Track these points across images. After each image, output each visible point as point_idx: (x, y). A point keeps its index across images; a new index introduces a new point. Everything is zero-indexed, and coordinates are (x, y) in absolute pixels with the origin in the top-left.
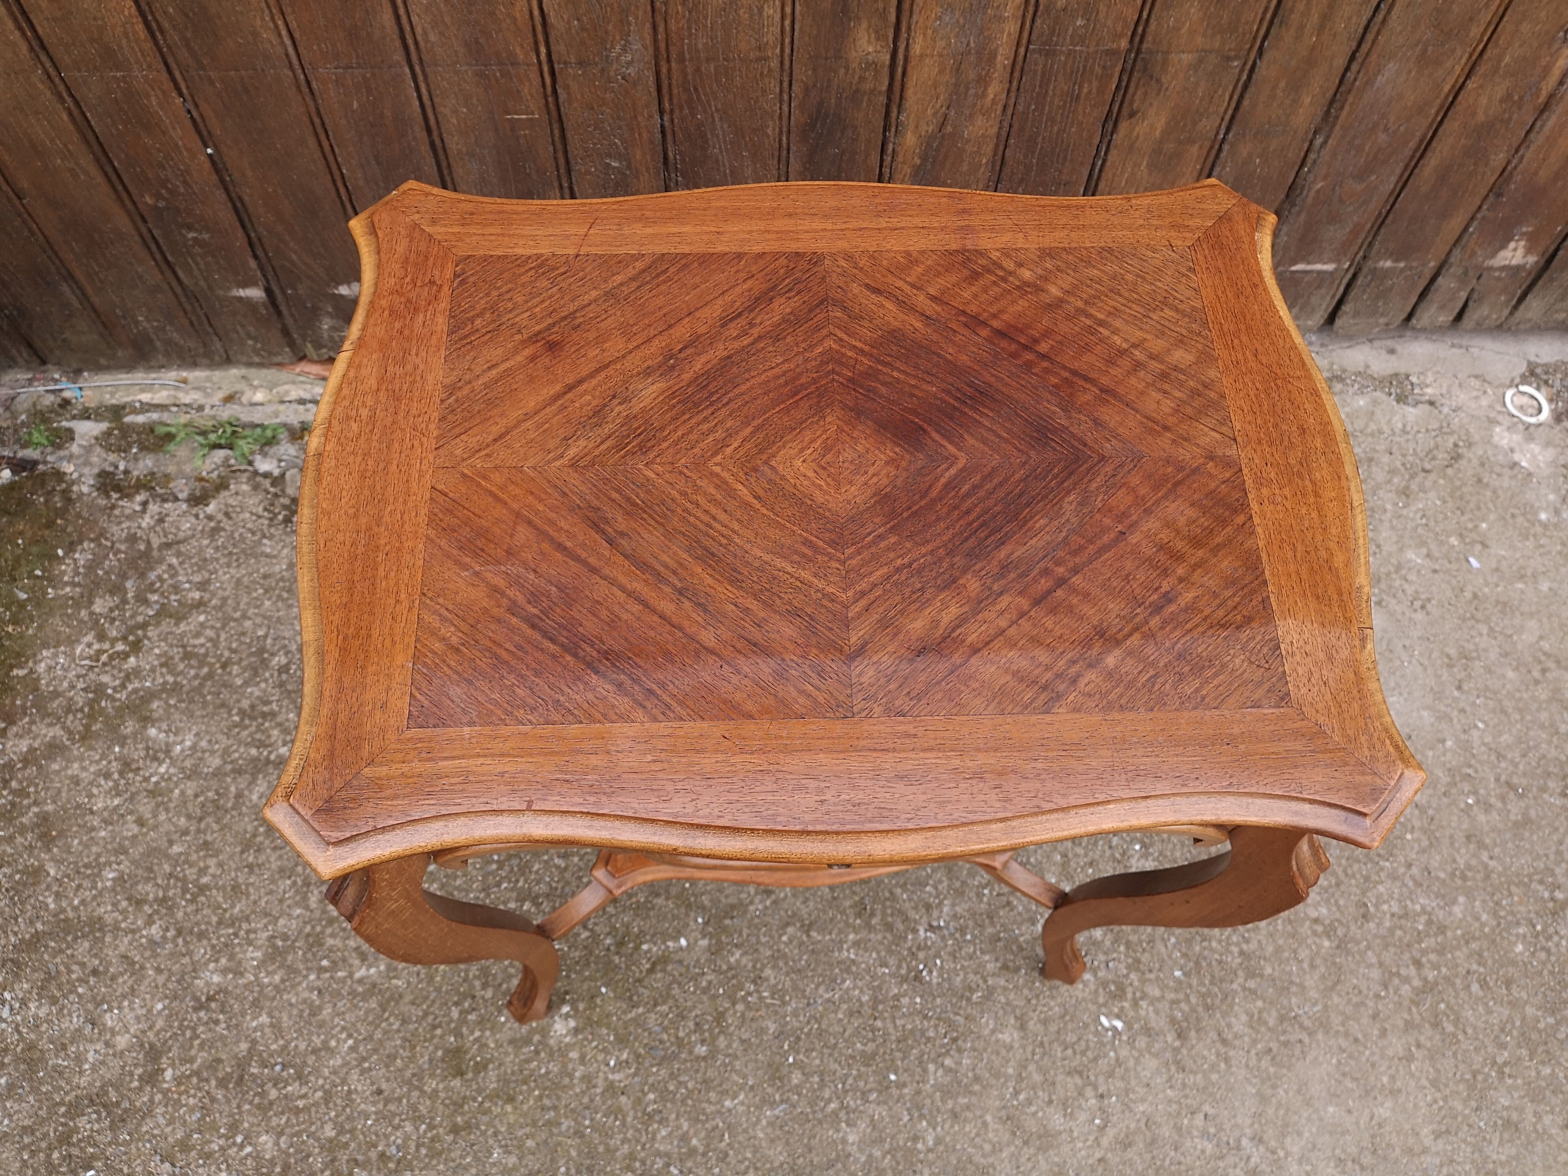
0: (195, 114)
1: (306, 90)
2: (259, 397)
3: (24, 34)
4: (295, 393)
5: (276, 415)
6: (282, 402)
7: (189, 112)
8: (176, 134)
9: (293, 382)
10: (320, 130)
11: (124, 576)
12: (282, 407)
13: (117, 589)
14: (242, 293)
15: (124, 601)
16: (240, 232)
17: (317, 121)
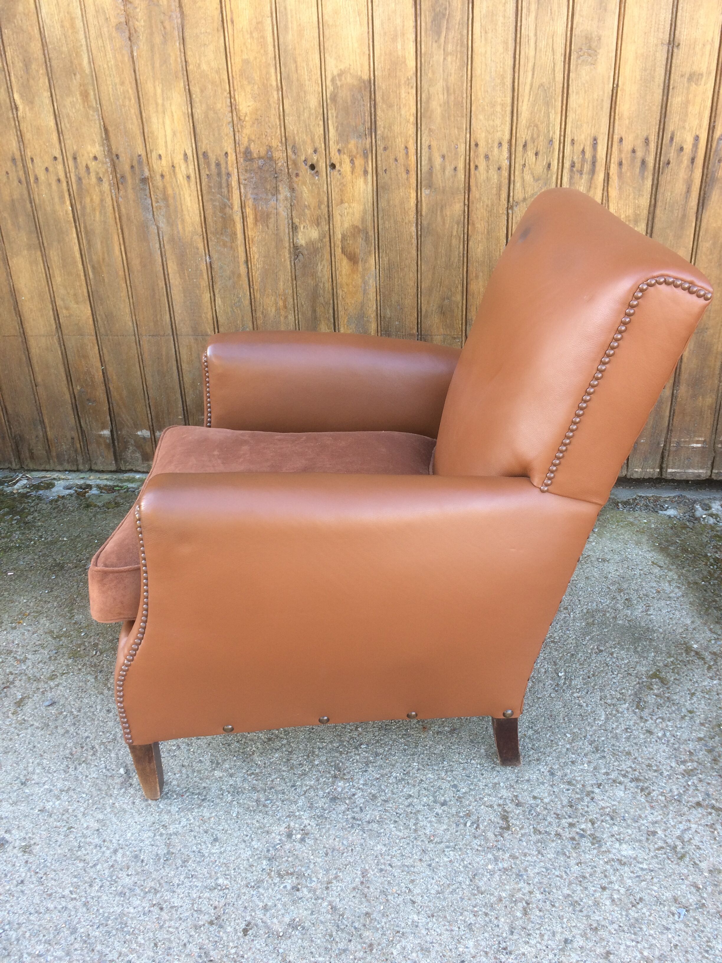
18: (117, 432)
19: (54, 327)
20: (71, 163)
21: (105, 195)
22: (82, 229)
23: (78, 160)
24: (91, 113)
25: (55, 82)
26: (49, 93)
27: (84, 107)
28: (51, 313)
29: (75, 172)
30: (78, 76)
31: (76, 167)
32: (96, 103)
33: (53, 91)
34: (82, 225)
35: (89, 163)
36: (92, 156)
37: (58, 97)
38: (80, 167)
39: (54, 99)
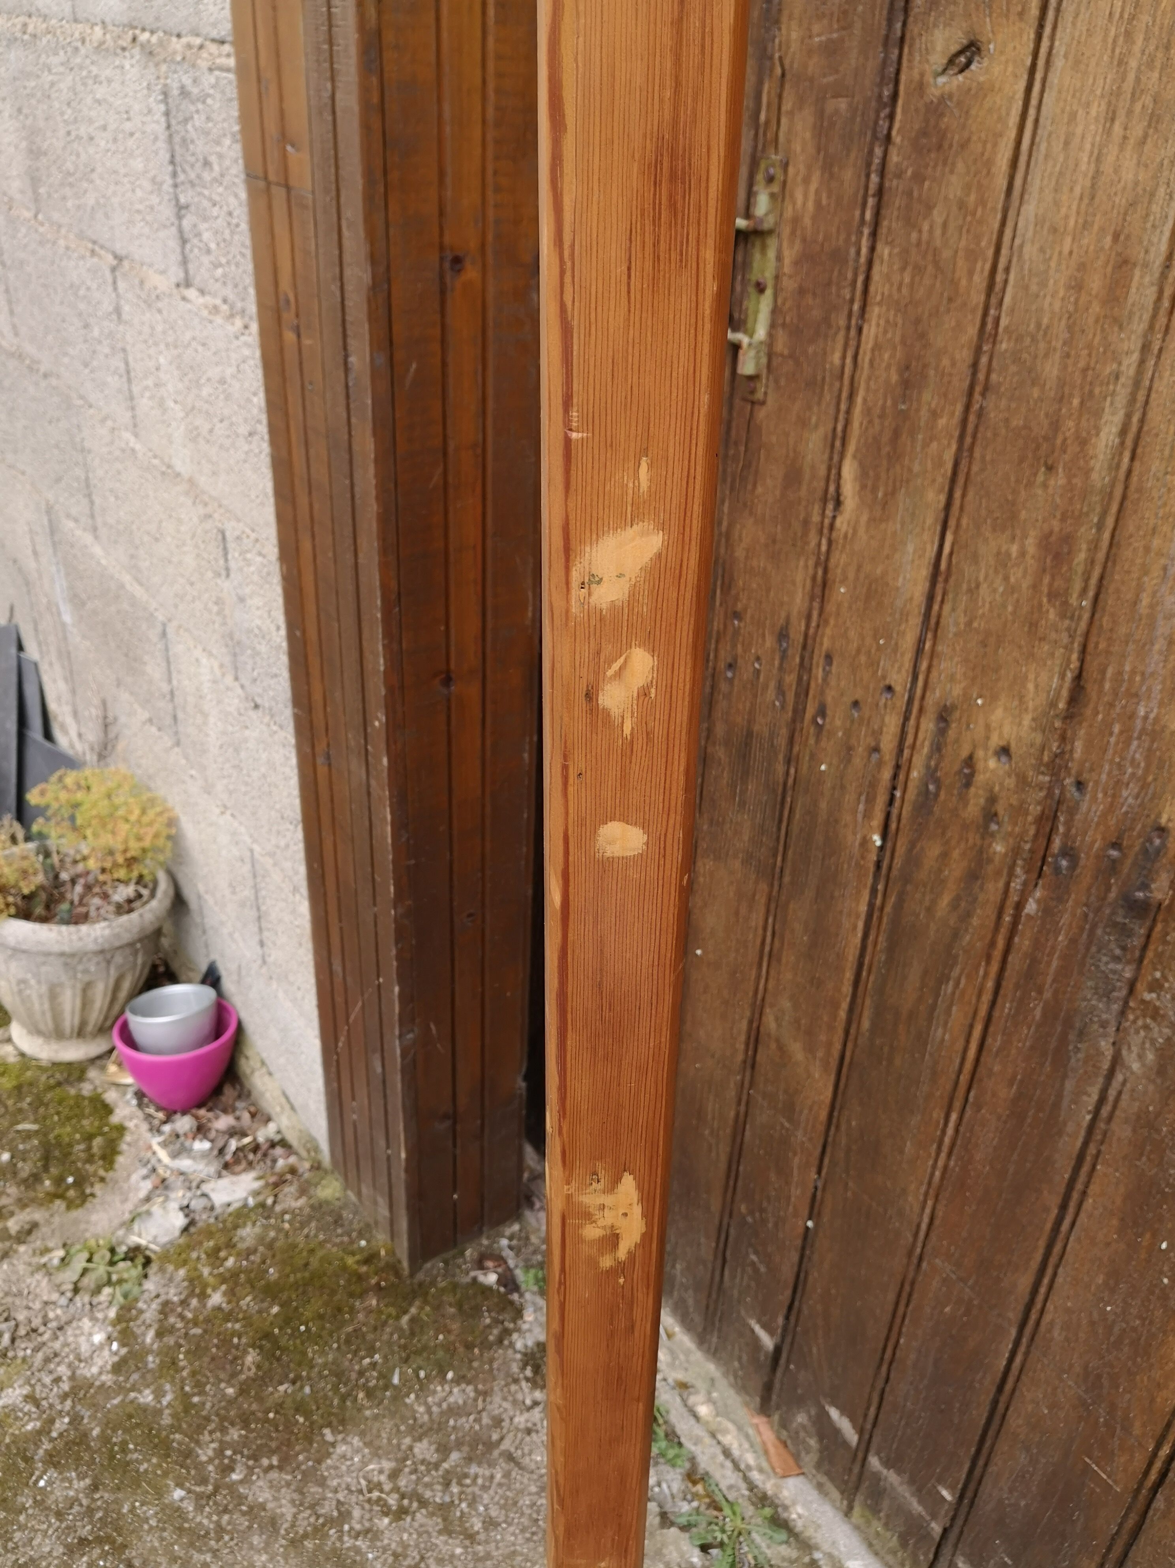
0: (819, 1193)
1: (915, 1260)
2: (703, 1410)
3: (747, 1050)
4: (731, 1439)
5: (697, 1441)
6: (713, 1435)
7: (816, 1188)
8: (796, 1192)
9: (740, 1428)
10: (905, 1295)
11: (459, 1445)
12: (708, 1440)
13: (444, 1450)
14: (757, 1329)
15: (437, 1466)
16: (788, 1292)
17: (907, 1288)
18: (788, 1362)
19: (740, 1057)
20: (928, 725)
21: (990, 869)
22: (888, 909)
23: (952, 734)
24: (1052, 615)
25: (975, 468)
26: (943, 498)
27: (1035, 587)
28: (744, 1025)
29: (930, 758)
30: (1060, 479)
31: (938, 748)
32: (1084, 590)
33: (958, 494)
34: (892, 900)
35: (980, 754)
36: (995, 741)
37: (964, 522)
38: (948, 750)
39: (952, 523)
